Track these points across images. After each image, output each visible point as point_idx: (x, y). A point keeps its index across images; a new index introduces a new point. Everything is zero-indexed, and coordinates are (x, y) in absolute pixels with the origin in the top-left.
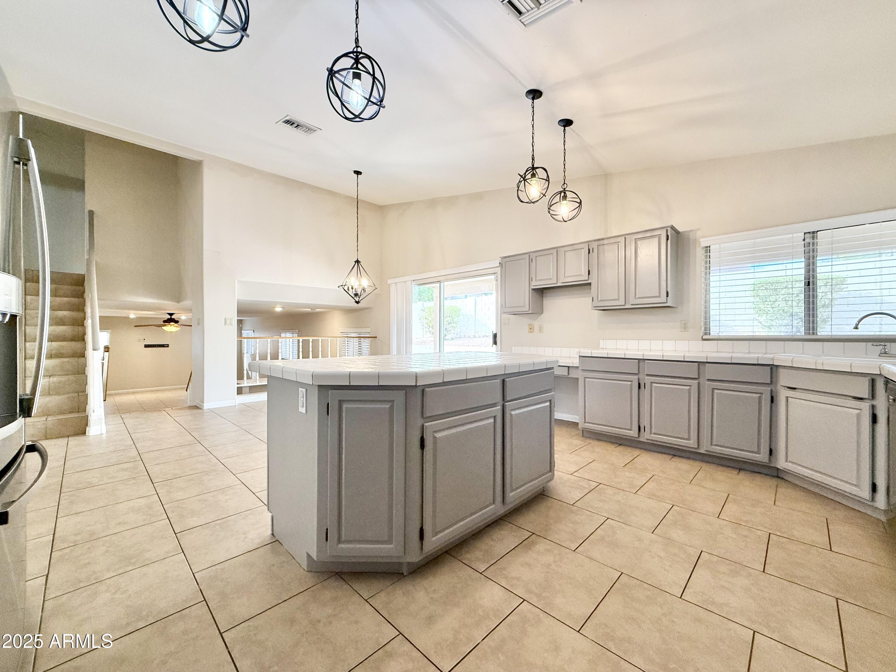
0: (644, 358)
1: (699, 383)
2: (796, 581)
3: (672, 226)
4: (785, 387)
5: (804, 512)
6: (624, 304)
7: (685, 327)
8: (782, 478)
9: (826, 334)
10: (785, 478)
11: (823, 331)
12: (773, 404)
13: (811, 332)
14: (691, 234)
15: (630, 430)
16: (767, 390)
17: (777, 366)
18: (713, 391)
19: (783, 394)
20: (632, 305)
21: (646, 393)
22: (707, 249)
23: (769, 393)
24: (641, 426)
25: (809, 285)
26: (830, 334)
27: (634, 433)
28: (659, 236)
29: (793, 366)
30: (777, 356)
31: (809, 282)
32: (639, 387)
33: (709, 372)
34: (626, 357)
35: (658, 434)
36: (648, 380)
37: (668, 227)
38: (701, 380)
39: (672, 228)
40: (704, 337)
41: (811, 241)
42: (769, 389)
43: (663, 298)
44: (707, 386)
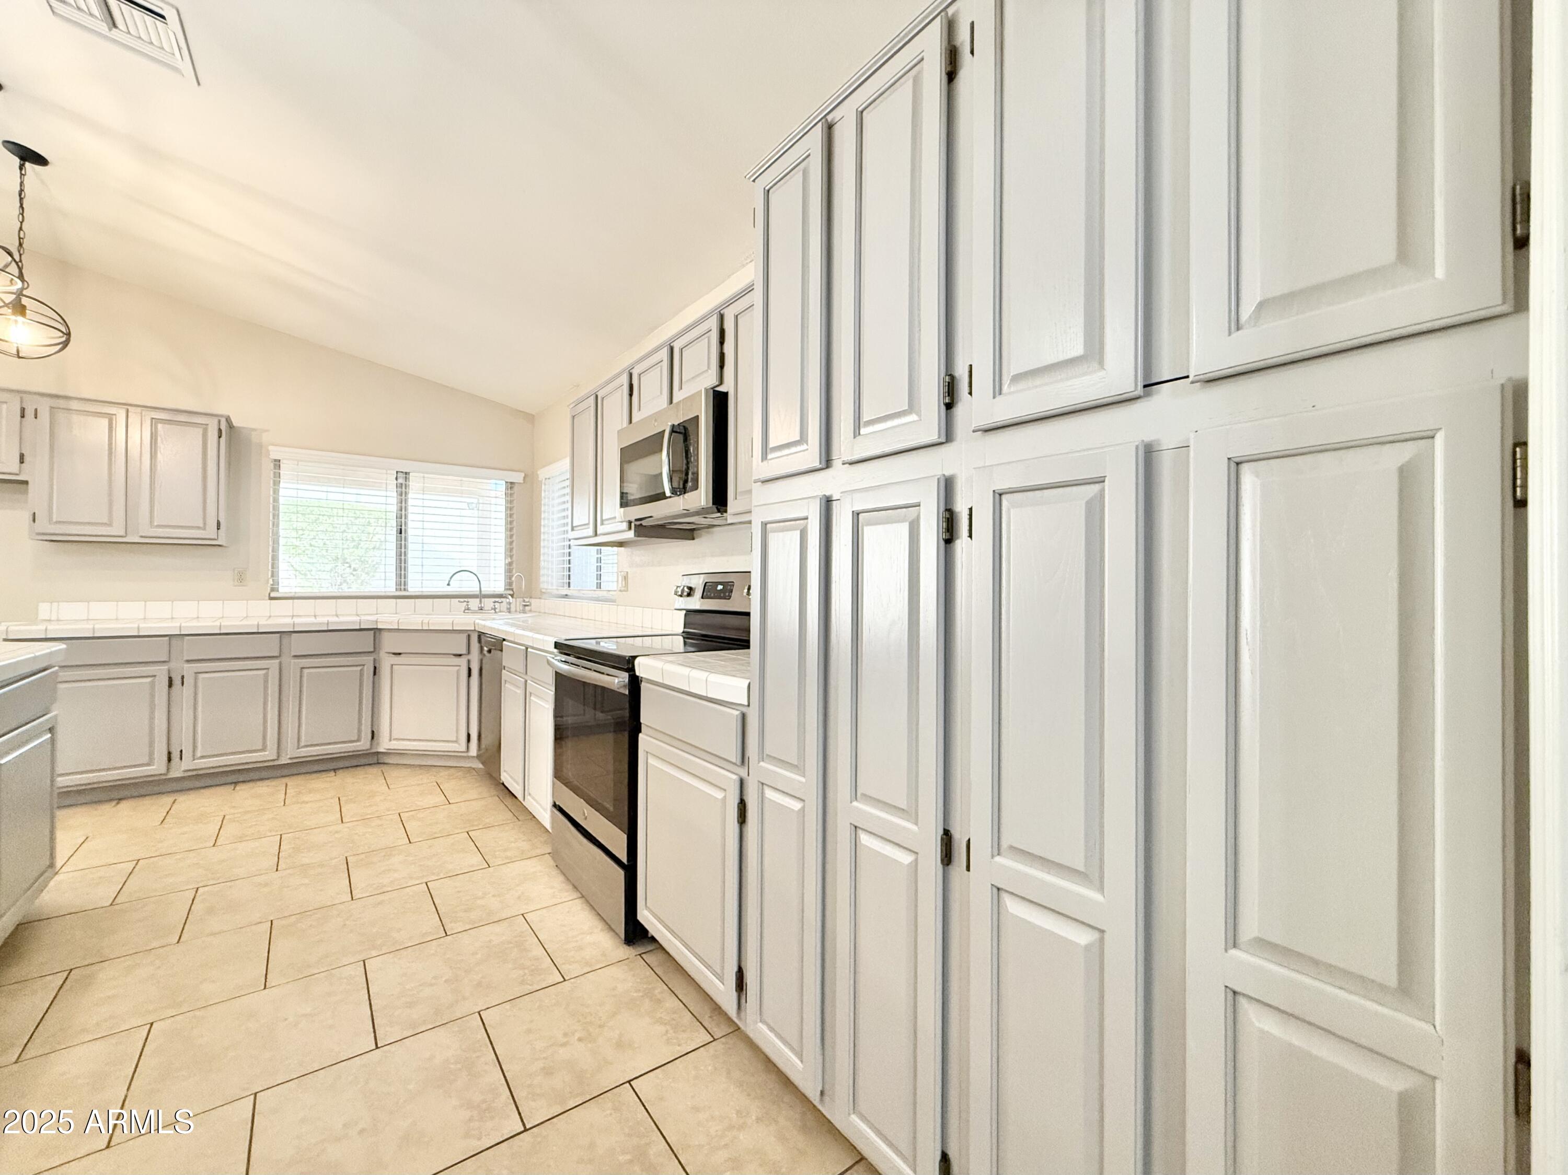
0: (182, 633)
1: (280, 663)
2: (436, 836)
3: (229, 416)
4: (389, 653)
5: (419, 785)
6: (124, 535)
7: (241, 578)
8: (384, 763)
9: (417, 590)
10: (386, 762)
11: (413, 587)
12: (376, 676)
13: (403, 587)
14: (254, 433)
15: (148, 765)
16: (368, 661)
17: (380, 630)
18: (301, 672)
19: (386, 662)
20: (142, 537)
21: (184, 694)
22: (277, 463)
23: (372, 662)
24: (173, 750)
25: (401, 533)
26: (421, 590)
27: (158, 767)
28: (205, 427)
29: (400, 628)
30: (380, 618)
31: (401, 530)
32: (170, 684)
33: (298, 645)
34: (141, 634)
35: (209, 757)
36: (189, 670)
37: (222, 416)
38: (285, 659)
39: (228, 420)
40: (273, 595)
41: (404, 482)
42: (372, 658)
43: (211, 532)
44: (293, 666)
